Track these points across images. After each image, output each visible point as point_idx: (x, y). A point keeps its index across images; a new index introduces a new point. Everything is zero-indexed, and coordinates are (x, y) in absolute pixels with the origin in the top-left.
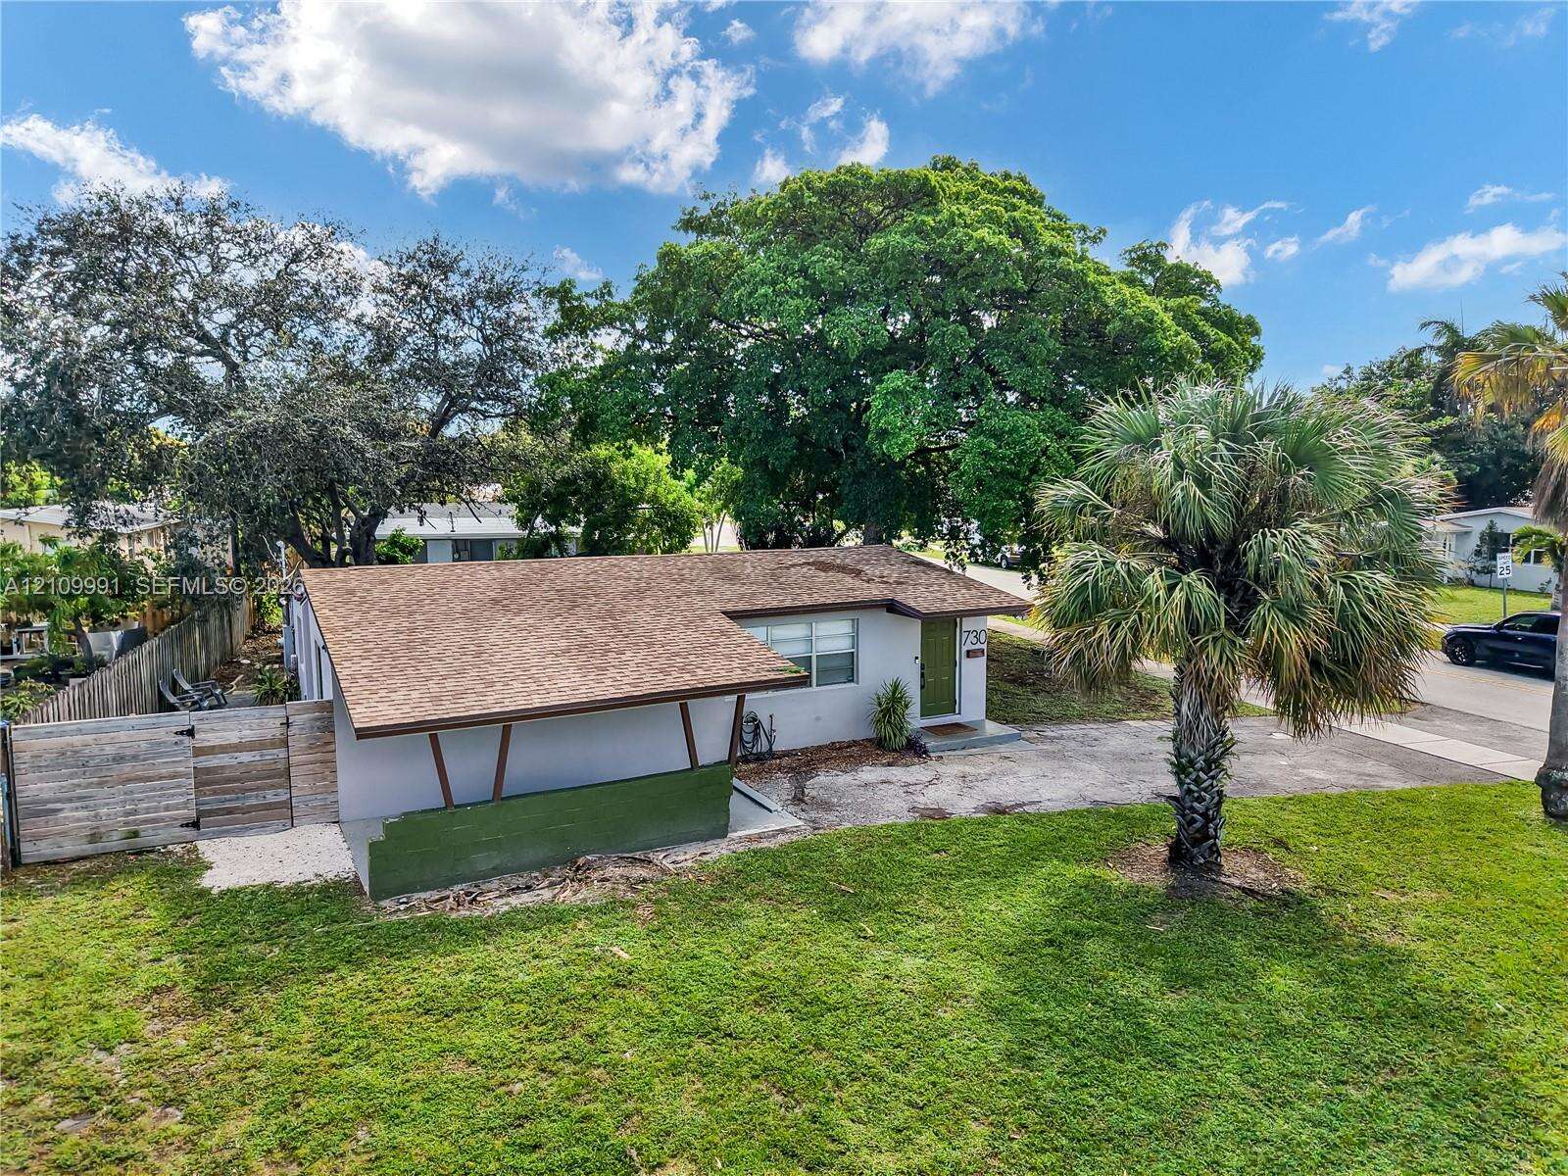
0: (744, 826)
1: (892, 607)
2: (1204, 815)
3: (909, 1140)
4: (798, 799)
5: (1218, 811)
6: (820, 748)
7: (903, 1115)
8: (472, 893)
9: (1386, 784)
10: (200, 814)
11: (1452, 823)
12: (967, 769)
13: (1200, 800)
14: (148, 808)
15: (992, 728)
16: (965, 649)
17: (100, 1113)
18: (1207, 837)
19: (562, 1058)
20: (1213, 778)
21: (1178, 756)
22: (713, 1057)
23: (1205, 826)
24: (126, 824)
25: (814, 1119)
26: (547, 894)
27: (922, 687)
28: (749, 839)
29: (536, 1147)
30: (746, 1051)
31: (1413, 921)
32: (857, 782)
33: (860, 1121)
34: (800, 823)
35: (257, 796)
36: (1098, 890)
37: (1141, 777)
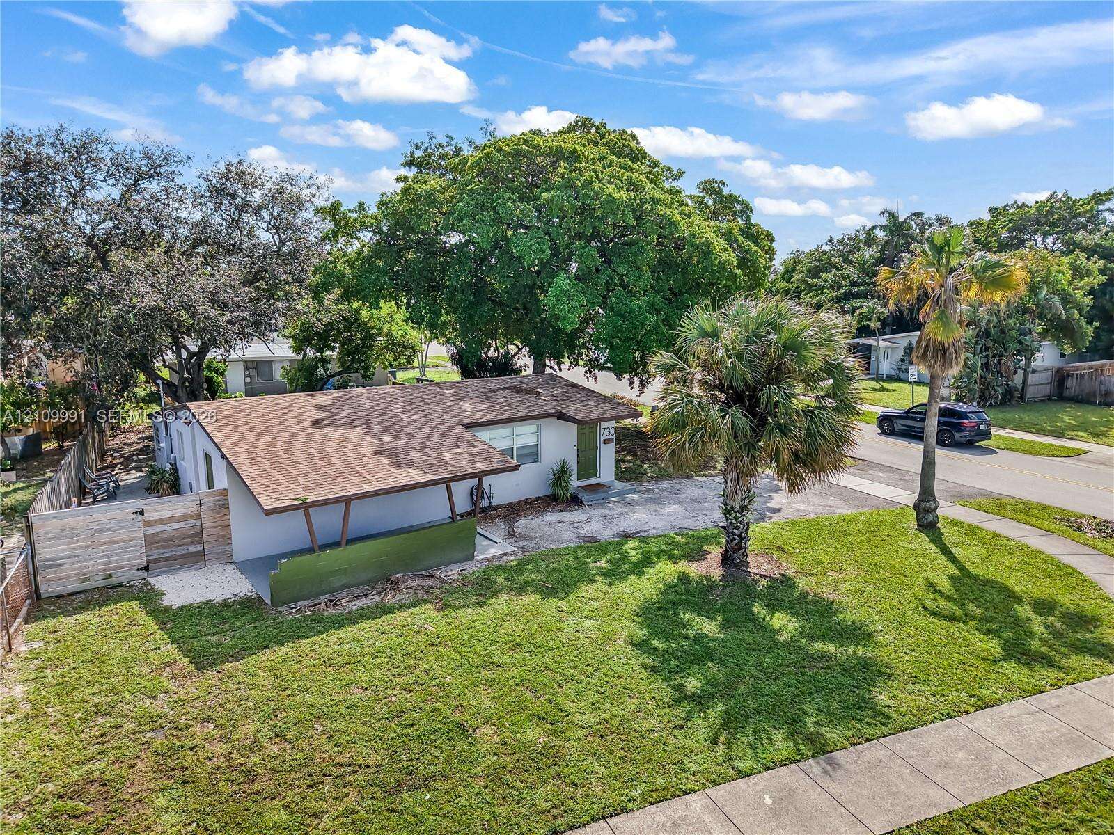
0: (482, 553)
1: (561, 416)
2: (739, 536)
3: (599, 708)
4: (511, 535)
5: (747, 534)
6: (519, 502)
7: (594, 697)
8: (333, 600)
9: (838, 511)
10: (149, 562)
11: (870, 532)
12: (607, 511)
13: (737, 528)
14: (117, 560)
15: (619, 486)
16: (602, 439)
17: (167, 728)
18: (741, 548)
19: (414, 683)
20: (744, 516)
21: (726, 504)
22: (494, 677)
23: (740, 542)
24: (104, 570)
25: (551, 702)
26: (378, 598)
27: (578, 463)
28: (487, 560)
29: (412, 725)
30: (510, 673)
31: (844, 587)
32: (544, 523)
33: (573, 701)
34: (515, 549)
35: (183, 549)
36: (683, 578)
37: (704, 513)
